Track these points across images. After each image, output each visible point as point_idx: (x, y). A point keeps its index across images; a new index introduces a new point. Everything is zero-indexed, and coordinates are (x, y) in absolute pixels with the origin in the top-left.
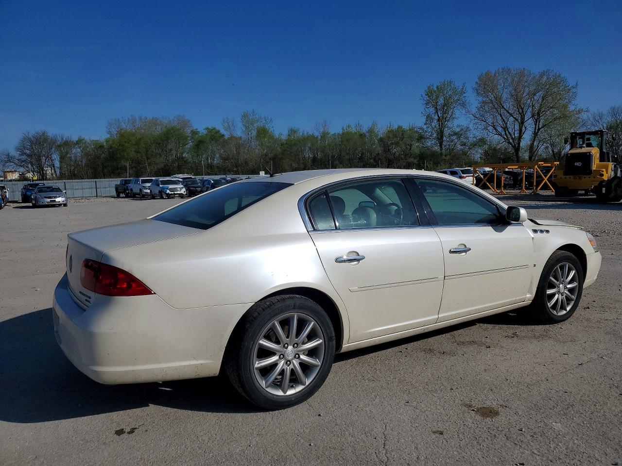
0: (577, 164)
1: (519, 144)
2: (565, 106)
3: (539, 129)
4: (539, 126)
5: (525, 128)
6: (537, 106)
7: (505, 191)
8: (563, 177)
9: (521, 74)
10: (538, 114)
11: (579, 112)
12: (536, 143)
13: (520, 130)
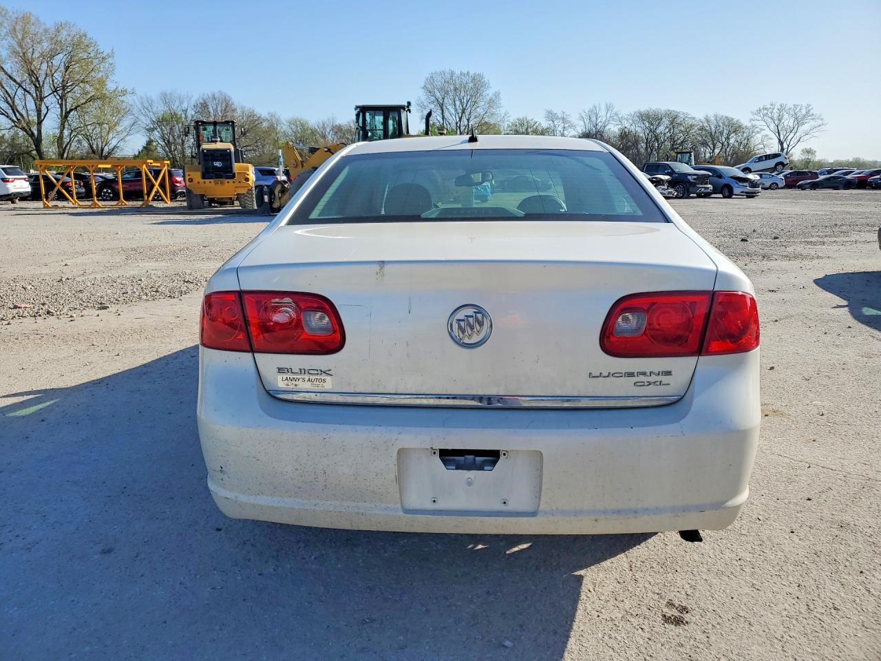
0: (217, 164)
1: (39, 131)
2: (102, 82)
3: (68, 113)
4: (66, 109)
5: (47, 107)
6: (58, 77)
7: (101, 203)
8: (202, 181)
9: (25, 19)
10: (64, 88)
11: (124, 92)
12: (66, 132)
13: (39, 111)
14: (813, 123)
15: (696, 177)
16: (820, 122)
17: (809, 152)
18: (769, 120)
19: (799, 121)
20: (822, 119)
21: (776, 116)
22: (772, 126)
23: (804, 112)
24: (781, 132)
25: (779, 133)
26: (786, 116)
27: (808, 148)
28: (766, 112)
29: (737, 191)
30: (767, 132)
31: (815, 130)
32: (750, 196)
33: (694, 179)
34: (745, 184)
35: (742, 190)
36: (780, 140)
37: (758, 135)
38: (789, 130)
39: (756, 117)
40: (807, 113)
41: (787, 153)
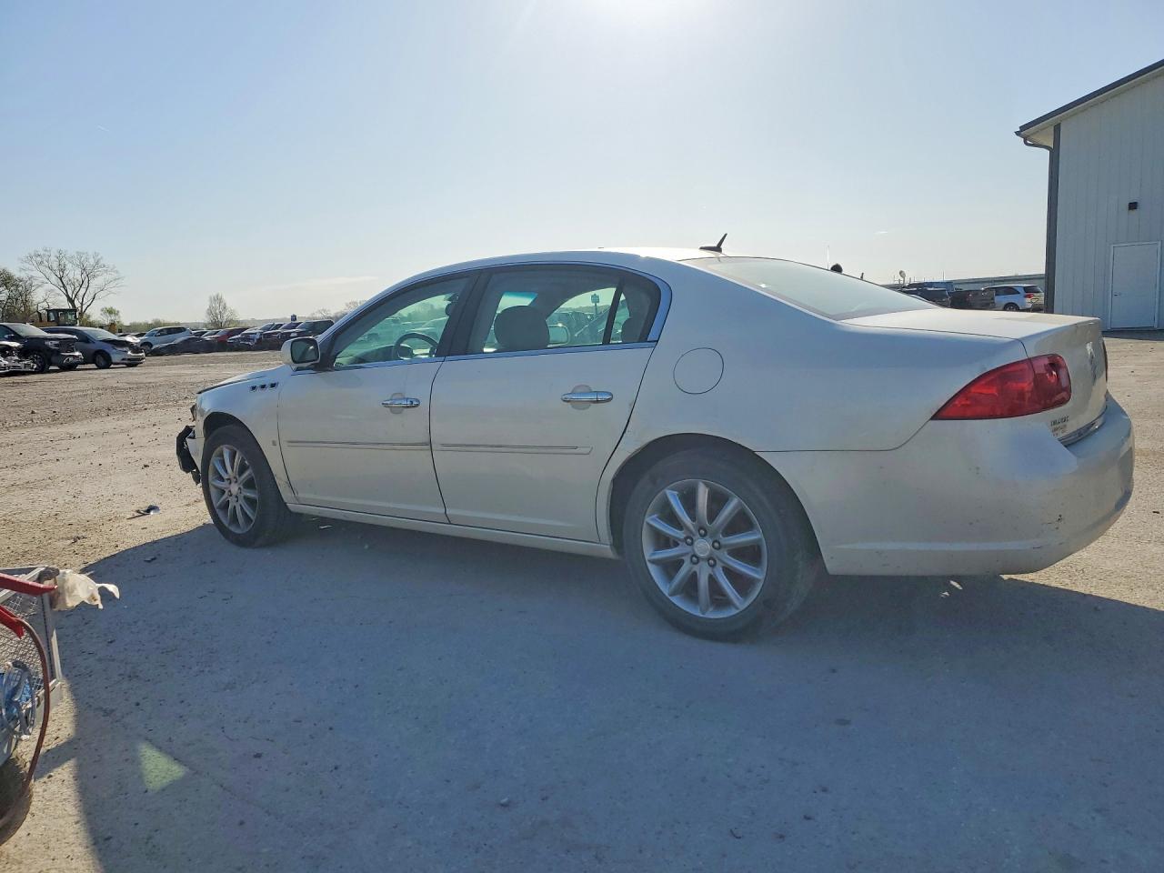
14: (108, 277)
15: (57, 342)
16: (115, 275)
17: (110, 312)
18: (47, 270)
19: (88, 274)
20: (117, 272)
21: (55, 266)
22: (54, 279)
23: (92, 261)
24: (68, 287)
25: (64, 286)
26: (69, 266)
27: (108, 307)
28: (39, 259)
29: (116, 358)
30: (49, 286)
31: (112, 284)
32: (132, 363)
33: (56, 345)
34: (125, 349)
35: (124, 357)
36: (68, 296)
37: (39, 290)
38: (77, 284)
39: (27, 266)
40: (97, 263)
41: (81, 314)
